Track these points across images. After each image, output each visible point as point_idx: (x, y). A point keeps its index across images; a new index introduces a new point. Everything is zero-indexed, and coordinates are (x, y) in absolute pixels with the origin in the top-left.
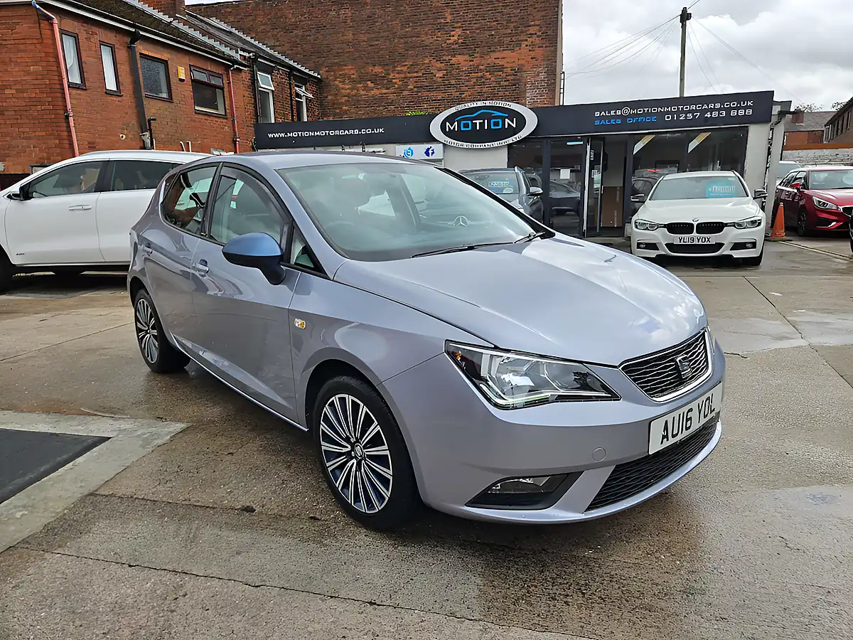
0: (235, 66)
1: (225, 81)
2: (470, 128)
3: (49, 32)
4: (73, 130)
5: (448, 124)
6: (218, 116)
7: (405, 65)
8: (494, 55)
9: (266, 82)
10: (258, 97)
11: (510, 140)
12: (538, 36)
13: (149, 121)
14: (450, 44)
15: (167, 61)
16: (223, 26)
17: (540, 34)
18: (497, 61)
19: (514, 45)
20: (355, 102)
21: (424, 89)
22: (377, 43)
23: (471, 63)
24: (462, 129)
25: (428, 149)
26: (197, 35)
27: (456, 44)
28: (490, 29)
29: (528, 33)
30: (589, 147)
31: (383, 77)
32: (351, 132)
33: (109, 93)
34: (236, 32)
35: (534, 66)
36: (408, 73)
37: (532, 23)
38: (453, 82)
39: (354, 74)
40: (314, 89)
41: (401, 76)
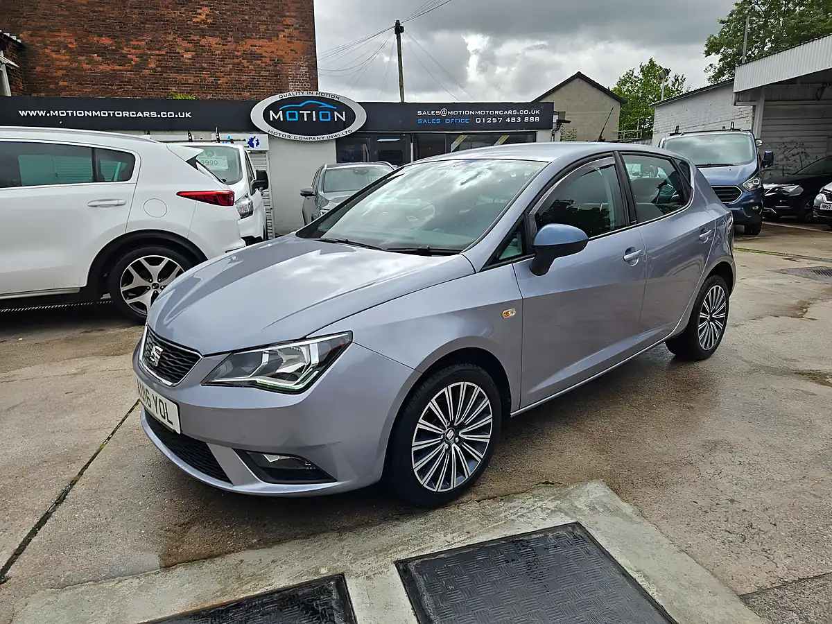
2: (297, 119)
5: (271, 112)
7: (142, 40)
8: (250, 42)
11: (340, 134)
12: (295, 29)
14: (198, 22)
17: (297, 26)
18: (253, 48)
19: (272, 35)
21: (170, 70)
22: (101, 9)
23: (225, 47)
24: (288, 119)
25: (252, 140)
27: (204, 24)
28: (243, 12)
29: (285, 23)
30: (411, 144)
31: (114, 51)
32: (146, 114)
35: (295, 59)
36: (148, 49)
37: (288, 14)
38: (205, 65)
39: (71, 43)
40: (15, 56)
41: (137, 51)
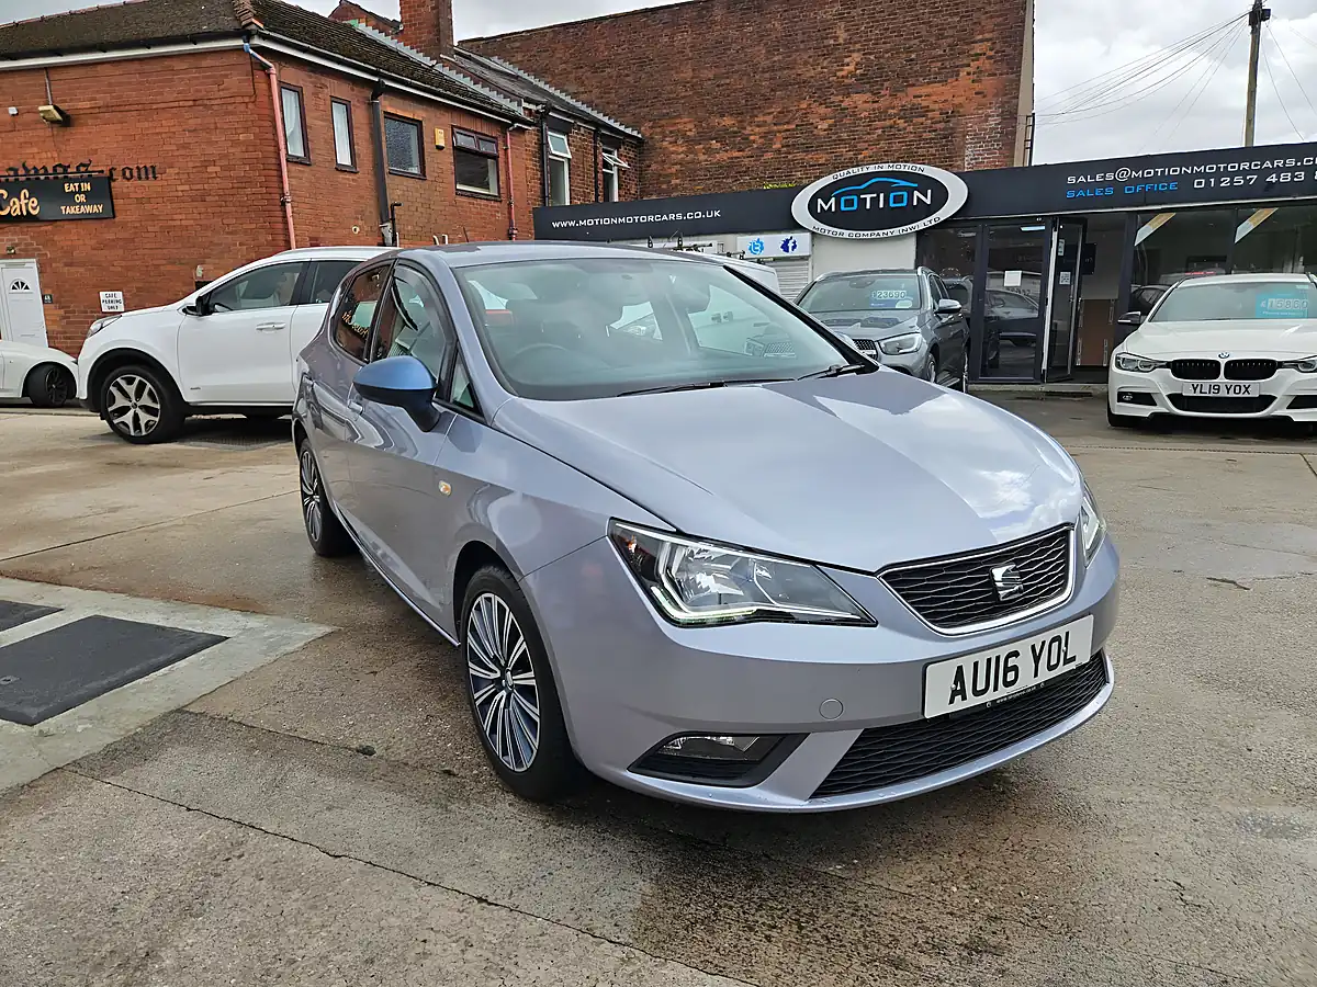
0: (516, 125)
1: (501, 146)
2: (855, 207)
3: (264, 86)
4: (290, 220)
5: (819, 200)
6: (488, 198)
7: (769, 114)
8: (913, 92)
9: (559, 147)
10: (547, 168)
11: (920, 225)
12: (990, 58)
13: (393, 206)
14: (843, 77)
15: (421, 122)
16: (508, 68)
17: (992, 53)
18: (915, 101)
19: (948, 75)
20: (690, 171)
21: (798, 148)
22: (728, 81)
23: (876, 105)
24: (843, 208)
25: (787, 241)
26: (467, 82)
27: (852, 77)
28: (908, 50)
29: (973, 53)
30: (1055, 234)
31: (735, 132)
32: (672, 216)
33: (341, 169)
34: (525, 76)
35: (981, 106)
36: (775, 124)
37: (980, 37)
38: (844, 136)
39: (690, 130)
40: (632, 155)
41: (763, 129)
